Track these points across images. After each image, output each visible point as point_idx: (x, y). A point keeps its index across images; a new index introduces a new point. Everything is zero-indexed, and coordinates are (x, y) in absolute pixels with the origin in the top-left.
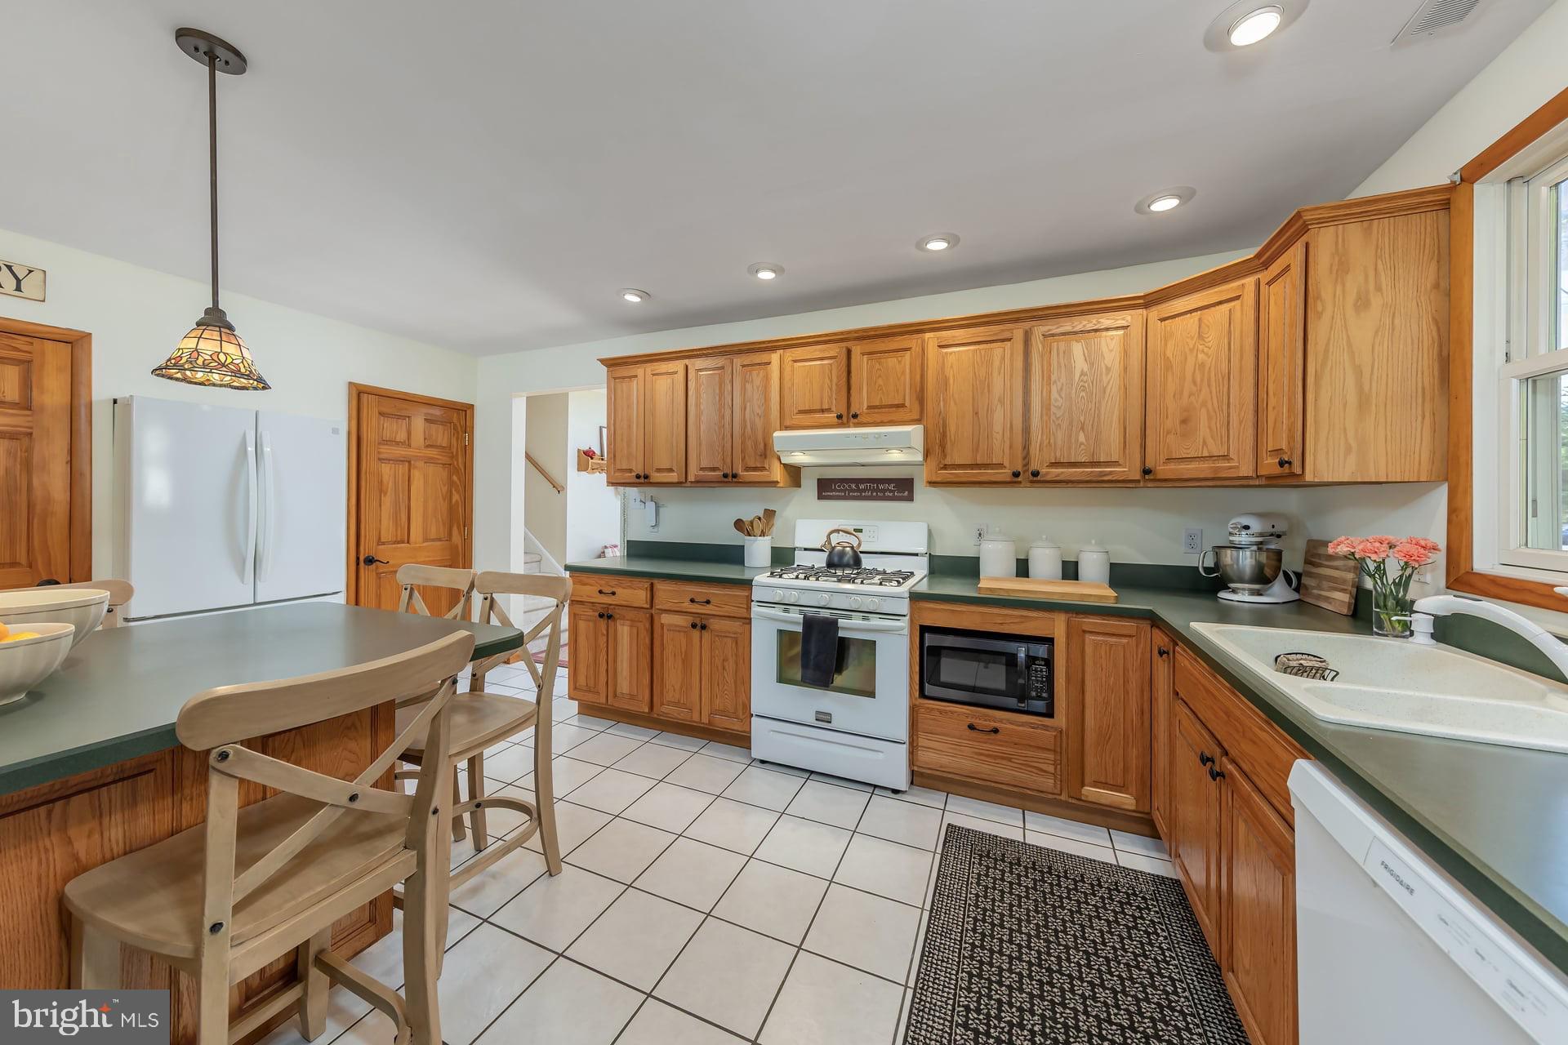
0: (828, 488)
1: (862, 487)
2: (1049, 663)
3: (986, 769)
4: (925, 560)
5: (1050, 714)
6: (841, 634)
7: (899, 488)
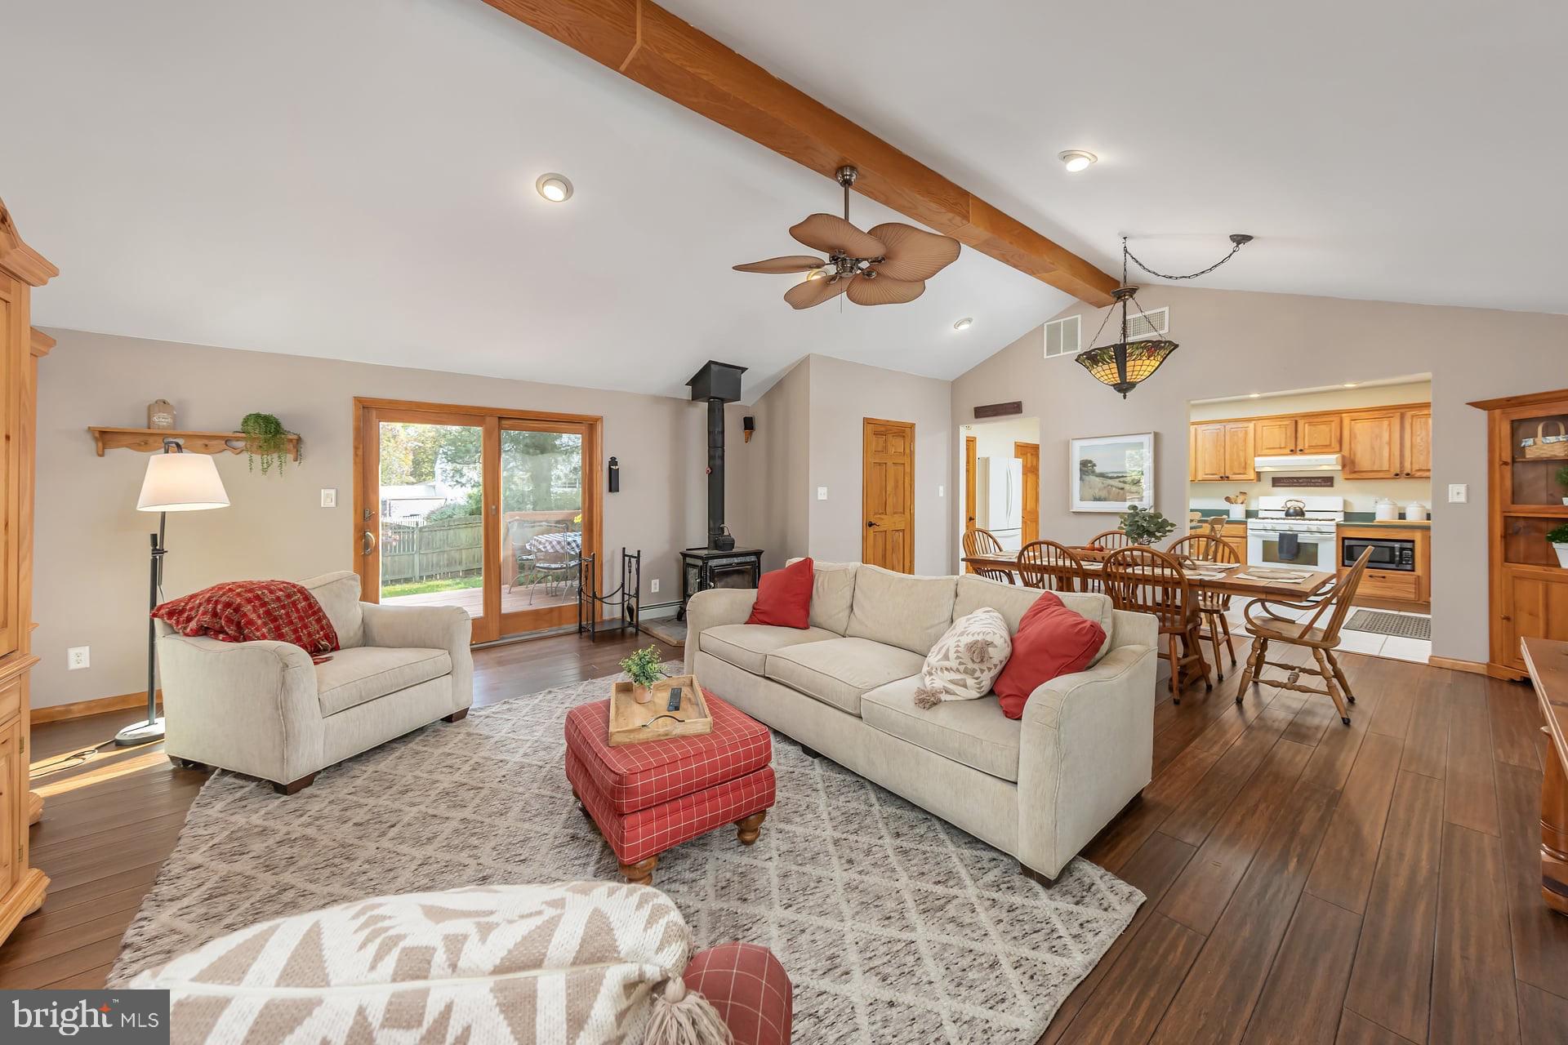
0: (1277, 482)
1: (1301, 481)
2: (1412, 550)
3: (1379, 592)
4: (1342, 513)
5: (1413, 571)
6: (1299, 541)
7: (1327, 481)
